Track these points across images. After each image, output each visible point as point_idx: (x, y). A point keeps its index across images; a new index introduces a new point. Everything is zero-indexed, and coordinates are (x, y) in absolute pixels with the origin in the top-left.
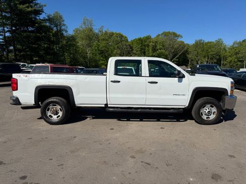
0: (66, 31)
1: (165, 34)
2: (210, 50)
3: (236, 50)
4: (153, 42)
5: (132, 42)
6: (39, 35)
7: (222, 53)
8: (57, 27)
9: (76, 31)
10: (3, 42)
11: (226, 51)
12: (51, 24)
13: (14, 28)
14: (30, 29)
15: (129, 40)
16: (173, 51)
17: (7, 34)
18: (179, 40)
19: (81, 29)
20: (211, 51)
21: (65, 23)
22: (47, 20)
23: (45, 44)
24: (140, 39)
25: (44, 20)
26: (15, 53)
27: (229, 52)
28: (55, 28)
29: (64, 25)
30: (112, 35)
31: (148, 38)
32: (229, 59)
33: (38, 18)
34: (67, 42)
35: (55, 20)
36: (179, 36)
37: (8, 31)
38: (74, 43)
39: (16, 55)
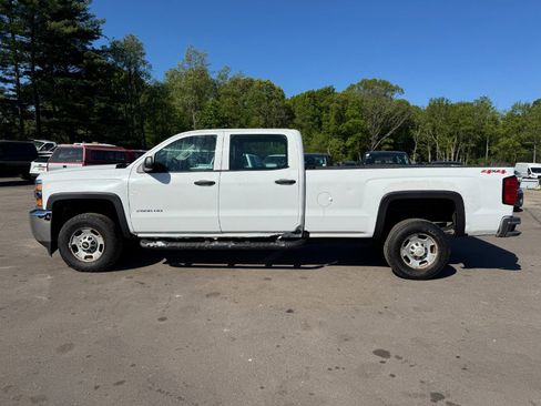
0: (149, 76)
1: (366, 84)
2: (461, 122)
3: (517, 121)
4: (338, 102)
5: (294, 100)
6: (89, 82)
7: (489, 129)
8: (129, 66)
9: (172, 75)
10: (14, 96)
11: (496, 123)
12: (117, 61)
13: (37, 68)
14: (72, 69)
15: (288, 96)
16: (380, 120)
17: (24, 80)
18: (397, 97)
19: (181, 71)
20: (465, 123)
21: (146, 58)
22: (108, 51)
23: (101, 101)
24: (311, 95)
25: (103, 52)
26: (38, 120)
27: (504, 127)
28: (125, 68)
29: (144, 63)
30: (251, 85)
31: (329, 92)
32: (503, 141)
33: (89, 47)
34: (150, 99)
35: (127, 53)
36: (395, 89)
37: (26, 73)
38: (165, 101)
39: (39, 124)
